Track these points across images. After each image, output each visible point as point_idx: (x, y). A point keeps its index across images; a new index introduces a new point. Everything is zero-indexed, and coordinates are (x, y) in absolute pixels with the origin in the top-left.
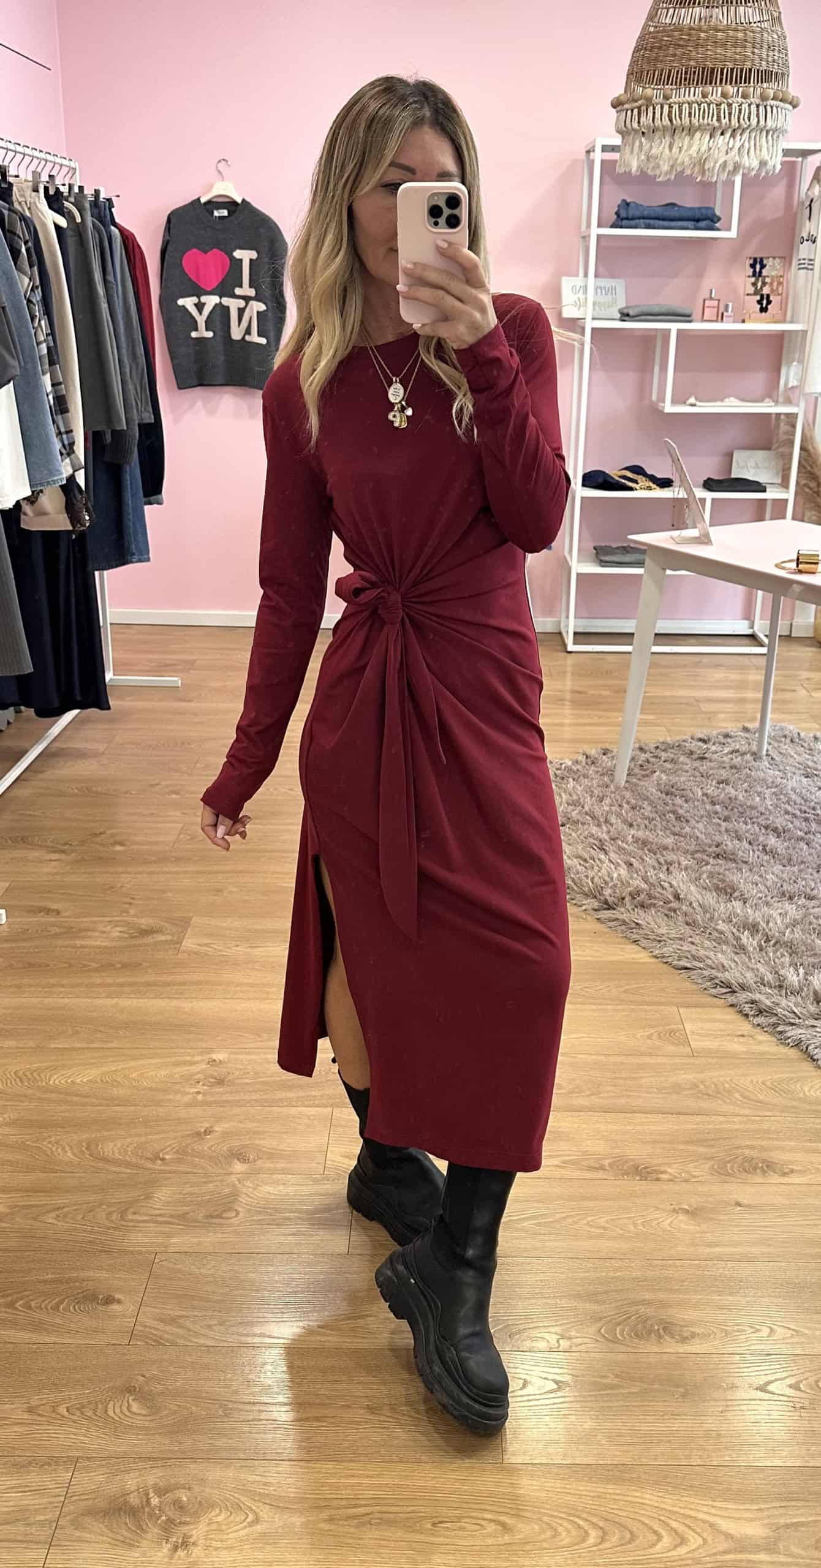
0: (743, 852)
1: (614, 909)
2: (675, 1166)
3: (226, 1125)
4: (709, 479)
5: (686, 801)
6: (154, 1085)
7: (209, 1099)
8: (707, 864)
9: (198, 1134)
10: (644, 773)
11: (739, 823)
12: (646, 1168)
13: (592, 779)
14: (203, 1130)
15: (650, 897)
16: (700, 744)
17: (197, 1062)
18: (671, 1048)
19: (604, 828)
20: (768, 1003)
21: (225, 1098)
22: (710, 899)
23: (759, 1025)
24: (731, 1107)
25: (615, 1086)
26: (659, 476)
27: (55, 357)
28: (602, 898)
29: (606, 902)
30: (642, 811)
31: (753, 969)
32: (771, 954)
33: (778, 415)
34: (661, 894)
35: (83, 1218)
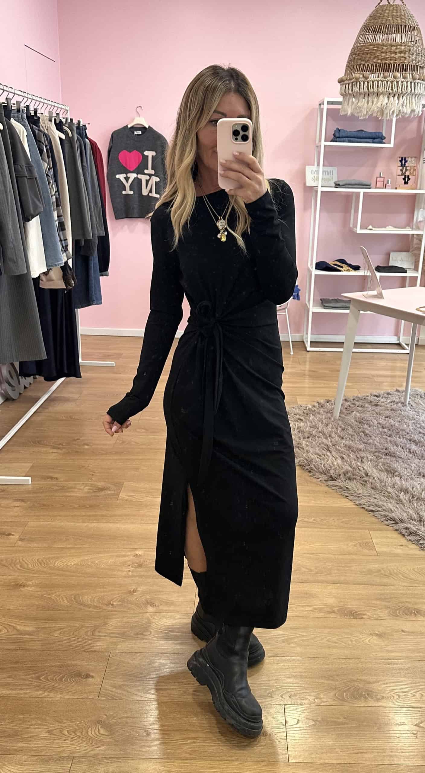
0: (399, 453)
1: (335, 480)
2: (371, 612)
3: (145, 588)
4: (378, 266)
5: (370, 427)
6: (107, 567)
7: (135, 574)
8: (381, 458)
9: (130, 592)
10: (347, 412)
11: (396, 438)
12: (356, 612)
13: (322, 415)
14: (132, 590)
15: (353, 474)
16: (375, 398)
17: (128, 556)
18: (366, 551)
19: (329, 440)
20: (414, 529)
21: (142, 574)
22: (384, 476)
23: (410, 540)
24: (398, 581)
25: (338, 570)
26: (353, 264)
27: (59, 203)
28: (329, 475)
29: (331, 477)
30: (348, 431)
31: (406, 512)
32: (415, 504)
33: (413, 235)
34: (359, 473)
35: (73, 634)
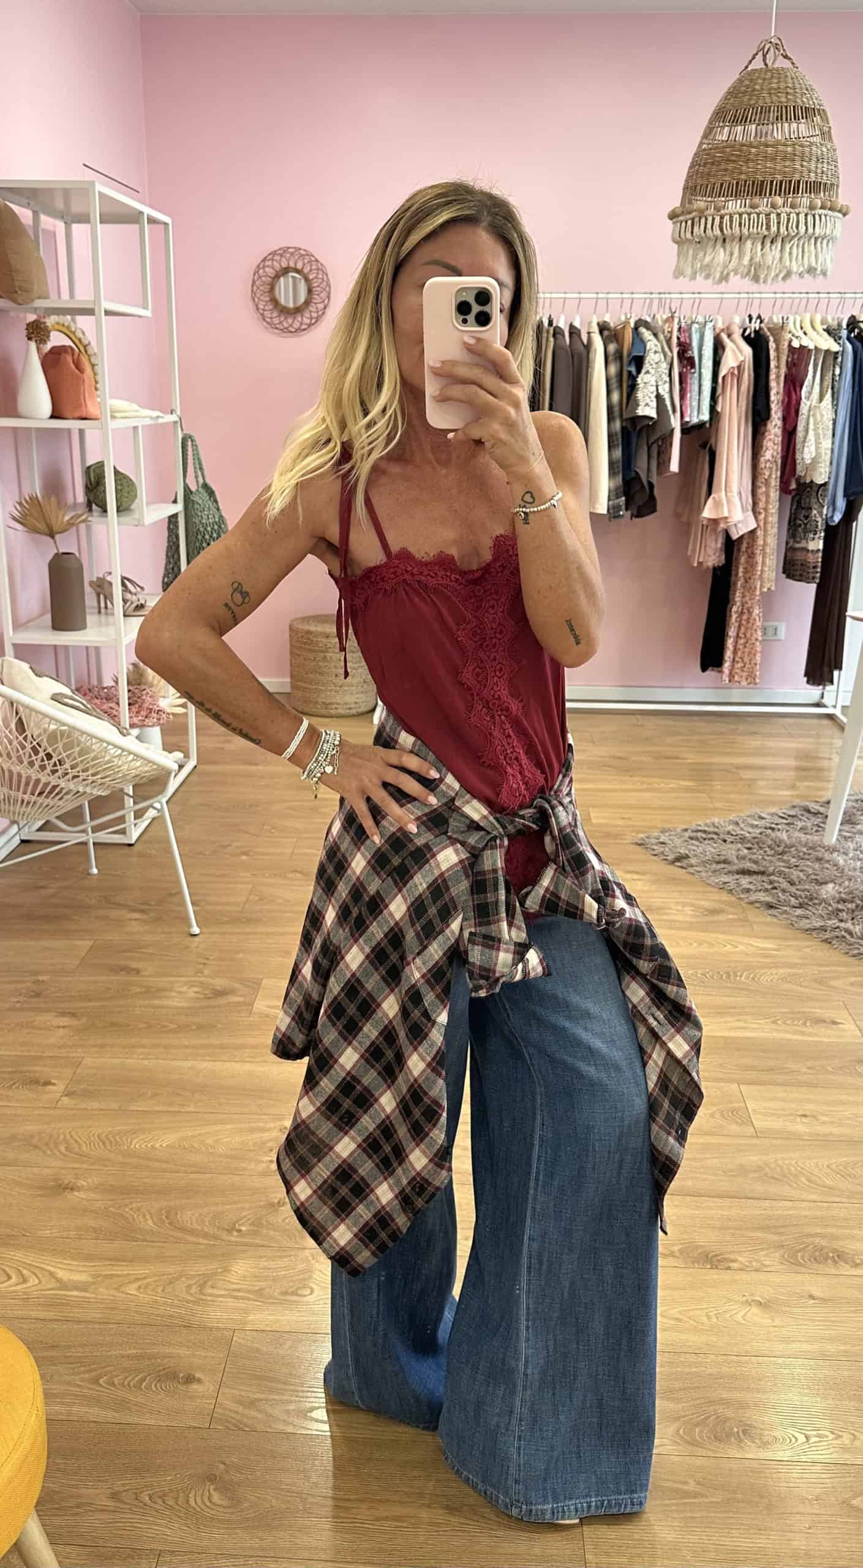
2: (746, 1254)
6: (229, 1153)
9: (272, 1205)
12: (716, 1255)
17: (268, 1130)
18: (736, 1128)
24: (799, 1191)
35: (163, 1291)
